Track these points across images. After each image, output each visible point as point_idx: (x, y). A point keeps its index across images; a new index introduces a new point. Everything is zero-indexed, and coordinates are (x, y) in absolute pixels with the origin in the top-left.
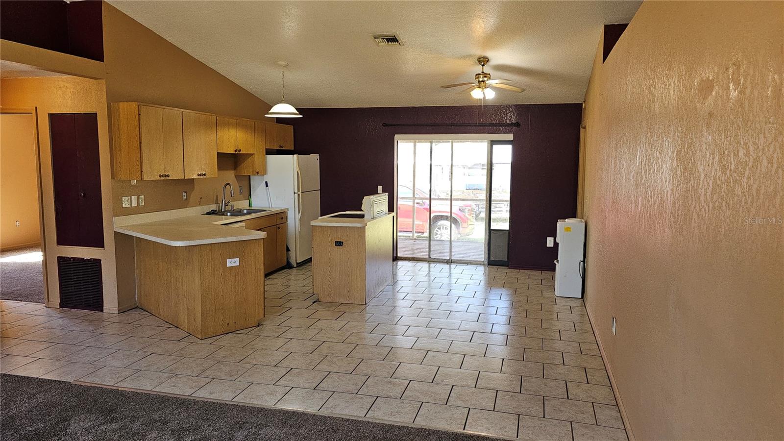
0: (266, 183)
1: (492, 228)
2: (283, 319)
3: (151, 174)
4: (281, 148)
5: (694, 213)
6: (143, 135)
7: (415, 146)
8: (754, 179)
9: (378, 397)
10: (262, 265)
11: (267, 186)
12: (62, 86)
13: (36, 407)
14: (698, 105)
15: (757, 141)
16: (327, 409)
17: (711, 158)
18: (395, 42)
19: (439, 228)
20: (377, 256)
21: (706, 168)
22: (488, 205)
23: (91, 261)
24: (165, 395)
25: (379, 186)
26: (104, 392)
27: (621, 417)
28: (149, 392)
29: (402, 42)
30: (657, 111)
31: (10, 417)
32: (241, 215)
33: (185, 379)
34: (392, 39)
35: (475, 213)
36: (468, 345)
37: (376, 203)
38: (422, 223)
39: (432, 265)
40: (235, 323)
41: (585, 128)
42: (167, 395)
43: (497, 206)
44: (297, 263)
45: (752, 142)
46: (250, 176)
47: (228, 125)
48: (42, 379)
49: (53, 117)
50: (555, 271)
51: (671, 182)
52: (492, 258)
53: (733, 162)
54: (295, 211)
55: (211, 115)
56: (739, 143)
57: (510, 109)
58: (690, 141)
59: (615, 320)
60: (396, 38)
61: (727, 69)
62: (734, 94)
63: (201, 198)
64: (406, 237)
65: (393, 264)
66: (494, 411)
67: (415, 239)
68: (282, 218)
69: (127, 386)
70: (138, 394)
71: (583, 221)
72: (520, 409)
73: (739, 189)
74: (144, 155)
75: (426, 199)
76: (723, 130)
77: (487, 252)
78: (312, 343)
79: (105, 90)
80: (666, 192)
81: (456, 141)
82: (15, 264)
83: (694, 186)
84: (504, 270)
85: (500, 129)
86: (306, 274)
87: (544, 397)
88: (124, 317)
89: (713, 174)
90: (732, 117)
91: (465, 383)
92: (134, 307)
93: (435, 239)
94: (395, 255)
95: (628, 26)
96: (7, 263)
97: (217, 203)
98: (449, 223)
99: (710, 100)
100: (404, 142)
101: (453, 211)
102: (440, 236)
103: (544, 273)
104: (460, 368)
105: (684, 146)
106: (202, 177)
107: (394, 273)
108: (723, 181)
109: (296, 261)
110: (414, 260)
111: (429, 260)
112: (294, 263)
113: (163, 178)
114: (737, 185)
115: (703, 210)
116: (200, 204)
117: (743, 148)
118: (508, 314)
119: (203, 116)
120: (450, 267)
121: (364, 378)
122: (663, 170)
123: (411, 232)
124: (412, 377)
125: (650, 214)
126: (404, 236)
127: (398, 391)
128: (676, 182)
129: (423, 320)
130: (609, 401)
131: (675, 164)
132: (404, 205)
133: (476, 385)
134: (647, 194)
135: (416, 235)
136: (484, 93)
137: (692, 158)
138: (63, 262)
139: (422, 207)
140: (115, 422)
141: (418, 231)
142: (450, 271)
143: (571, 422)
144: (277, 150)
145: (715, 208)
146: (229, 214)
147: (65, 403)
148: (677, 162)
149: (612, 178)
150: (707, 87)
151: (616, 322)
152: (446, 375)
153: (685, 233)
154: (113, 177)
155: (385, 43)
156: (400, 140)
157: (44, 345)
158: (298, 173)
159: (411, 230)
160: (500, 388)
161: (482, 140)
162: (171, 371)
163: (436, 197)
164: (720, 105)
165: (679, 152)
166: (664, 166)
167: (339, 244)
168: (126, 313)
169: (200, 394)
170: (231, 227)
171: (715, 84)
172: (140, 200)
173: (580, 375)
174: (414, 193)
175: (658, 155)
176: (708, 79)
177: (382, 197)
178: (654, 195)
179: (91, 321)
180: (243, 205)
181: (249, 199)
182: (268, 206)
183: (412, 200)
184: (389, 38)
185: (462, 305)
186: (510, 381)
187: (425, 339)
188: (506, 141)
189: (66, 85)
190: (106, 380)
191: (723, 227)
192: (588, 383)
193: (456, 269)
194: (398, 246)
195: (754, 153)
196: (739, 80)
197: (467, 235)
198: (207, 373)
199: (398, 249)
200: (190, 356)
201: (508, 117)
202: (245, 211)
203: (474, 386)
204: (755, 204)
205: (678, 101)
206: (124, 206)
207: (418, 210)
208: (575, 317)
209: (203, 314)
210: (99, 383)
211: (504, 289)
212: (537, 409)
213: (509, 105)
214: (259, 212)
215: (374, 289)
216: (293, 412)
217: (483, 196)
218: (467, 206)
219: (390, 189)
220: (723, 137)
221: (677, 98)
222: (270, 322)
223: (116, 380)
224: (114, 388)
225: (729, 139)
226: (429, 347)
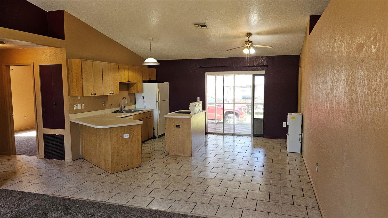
0: (143, 97)
1: (255, 118)
2: (151, 163)
3: (88, 93)
4: (150, 80)
5: (355, 111)
6: (83, 74)
7: (216, 77)
8: (385, 94)
9: (197, 203)
10: (141, 137)
11: (143, 98)
12: (45, 52)
13: (32, 207)
14: (356, 56)
15: (386, 74)
16: (172, 209)
17: (363, 83)
18: (205, 27)
19: (229, 118)
20: (197, 132)
21: (361, 88)
22: (253, 106)
23: (59, 136)
24: (93, 201)
25: (198, 98)
26: (64, 200)
27: (321, 214)
28: (86, 200)
29: (208, 27)
30: (336, 59)
31: (20, 212)
32: (131, 113)
33: (103, 194)
34: (203, 26)
35: (247, 110)
36: (242, 177)
37: (197, 106)
38: (220, 115)
39: (225, 136)
40: (128, 166)
41: (301, 67)
42: (94, 201)
43: (258, 106)
44: (158, 136)
45: (384, 75)
46: (135, 94)
47: (124, 69)
48: (35, 193)
49: (41, 67)
50: (287, 139)
51: (344, 95)
52: (255, 133)
53: (374, 85)
54: (157, 110)
55: (116, 64)
56: (377, 75)
57: (263, 59)
58: (352, 74)
59: (317, 164)
60: (205, 25)
61: (370, 38)
62: (374, 50)
63: (112, 105)
64: (212, 122)
65: (205, 136)
66: (255, 210)
67: (216, 123)
68: (151, 114)
69: (76, 197)
70: (81, 201)
71: (301, 114)
72: (269, 209)
73: (378, 99)
74: (84, 84)
75: (222, 103)
76: (369, 69)
77: (252, 130)
78: (165, 176)
79: (65, 54)
80: (341, 100)
81: (236, 74)
82: (24, 137)
83: (355, 97)
84: (261, 139)
85: (258, 68)
86: (163, 141)
87: (281, 203)
88: (75, 163)
89: (364, 91)
90: (373, 62)
91: (241, 196)
92: (79, 158)
93: (227, 123)
94: (206, 132)
95: (322, 16)
96: (20, 137)
97: (119, 107)
98: (233, 115)
99: (362, 53)
100: (210, 76)
101: (235, 109)
102: (229, 122)
103: (282, 140)
104: (239, 189)
105: (350, 77)
106: (112, 94)
107: (206, 140)
108: (370, 95)
109: (158, 135)
110: (216, 134)
111: (223, 134)
112: (157, 136)
113: (93, 95)
114: (376, 97)
115: (360, 109)
116: (111, 107)
117: (379, 78)
118: (263, 161)
119: (112, 65)
120: (234, 137)
121: (191, 193)
122: (340, 89)
123: (214, 120)
124: (214, 193)
125: (334, 111)
126: (211, 122)
127: (207, 200)
128: (346, 95)
129: (220, 164)
130: (315, 206)
131: (345, 85)
132: (211, 106)
133: (246, 197)
134: (332, 101)
135: (217, 121)
136: (249, 51)
137: (354, 83)
138: (46, 136)
139: (220, 108)
140: (69, 215)
141: (218, 119)
142: (234, 139)
143: (295, 217)
144: (148, 80)
145: (366, 108)
146: (125, 112)
147: (46, 205)
148: (346, 84)
149: (315, 92)
150: (360, 47)
151: (318, 166)
152: (232, 192)
153: (351, 121)
154: (69, 95)
155: (200, 27)
156: (208, 75)
157: (37, 177)
158: (158, 91)
159: (215, 119)
160: (259, 199)
161: (249, 74)
162: (96, 189)
163: (227, 103)
164: (367, 56)
165: (347, 79)
166: (340, 86)
167: (178, 126)
168: (76, 161)
169: (110, 201)
170: (125, 119)
171: (364, 45)
172: (82, 106)
173: (299, 192)
174: (215, 101)
175: (337, 81)
176: (361, 42)
177: (199, 103)
178: (335, 101)
179: (59, 165)
180: (132, 107)
181: (135, 105)
182: (144, 108)
183: (215, 104)
184: (202, 25)
185: (239, 157)
186: (264, 195)
187: (221, 174)
188: (261, 74)
189: (47, 51)
190: (66, 194)
191: (370, 118)
192: (304, 196)
193: (237, 139)
194: (208, 127)
195: (385, 80)
196: (377, 43)
197: (242, 121)
198: (114, 190)
199: (208, 129)
200: (106, 182)
201: (262, 62)
202: (133, 111)
203: (245, 198)
204: (385, 106)
205: (346, 54)
206: (74, 109)
207: (218, 109)
208: (297, 163)
209: (112, 161)
210: (62, 195)
211: (261, 148)
212: (278, 210)
213: (263, 57)
214: (139, 111)
215: (196, 149)
216: (155, 210)
217: (250, 101)
218: (242, 107)
219: (203, 99)
220: (369, 72)
221: (346, 52)
222: (144, 165)
223: (70, 193)
224: (69, 198)
225: (372, 73)
226: (223, 178)
